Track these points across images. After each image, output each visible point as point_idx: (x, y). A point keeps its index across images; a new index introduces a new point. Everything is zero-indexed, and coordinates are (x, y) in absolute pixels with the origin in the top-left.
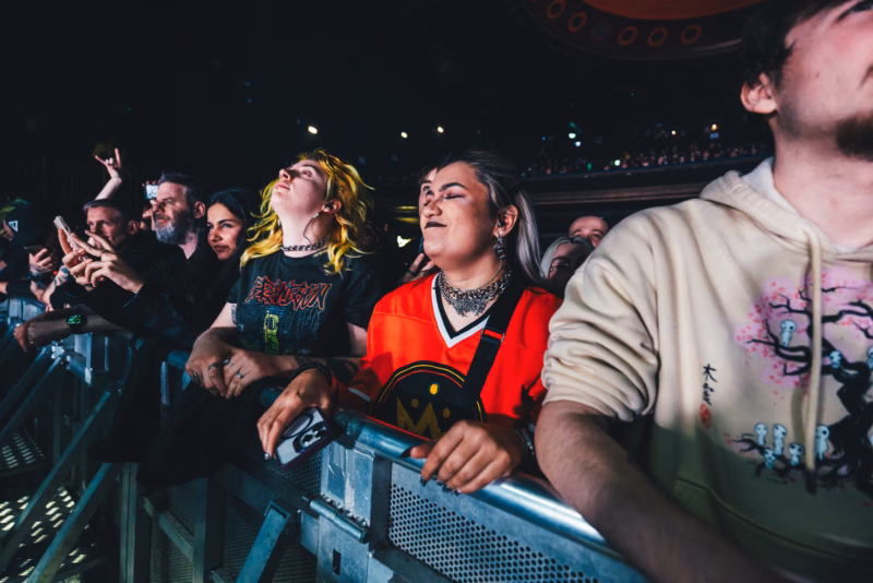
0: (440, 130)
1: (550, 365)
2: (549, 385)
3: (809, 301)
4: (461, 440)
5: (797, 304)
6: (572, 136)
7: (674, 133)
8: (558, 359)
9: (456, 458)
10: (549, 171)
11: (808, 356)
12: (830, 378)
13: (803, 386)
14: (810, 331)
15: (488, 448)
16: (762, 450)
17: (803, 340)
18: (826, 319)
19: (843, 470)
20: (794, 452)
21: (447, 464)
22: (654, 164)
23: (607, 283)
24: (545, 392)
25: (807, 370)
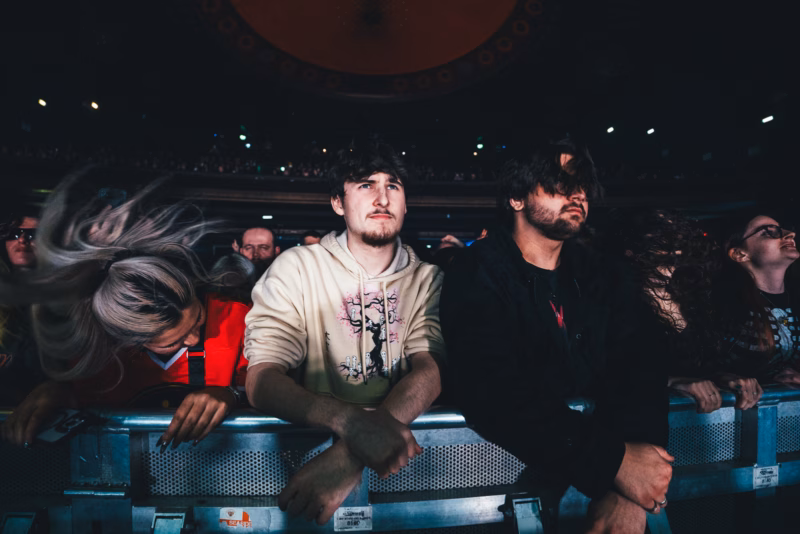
0: (95, 106)
1: (250, 344)
2: (249, 358)
3: (360, 299)
4: (193, 404)
5: (356, 301)
6: (243, 137)
7: (325, 150)
8: (254, 340)
9: (192, 415)
10: (221, 169)
11: (361, 325)
12: (369, 331)
13: (361, 336)
14: (361, 313)
15: (212, 404)
16: (348, 368)
17: (358, 317)
18: (367, 307)
19: (375, 370)
20: (360, 366)
21: (187, 421)
22: (312, 175)
23: (279, 292)
24: (247, 362)
25: (361, 330)
